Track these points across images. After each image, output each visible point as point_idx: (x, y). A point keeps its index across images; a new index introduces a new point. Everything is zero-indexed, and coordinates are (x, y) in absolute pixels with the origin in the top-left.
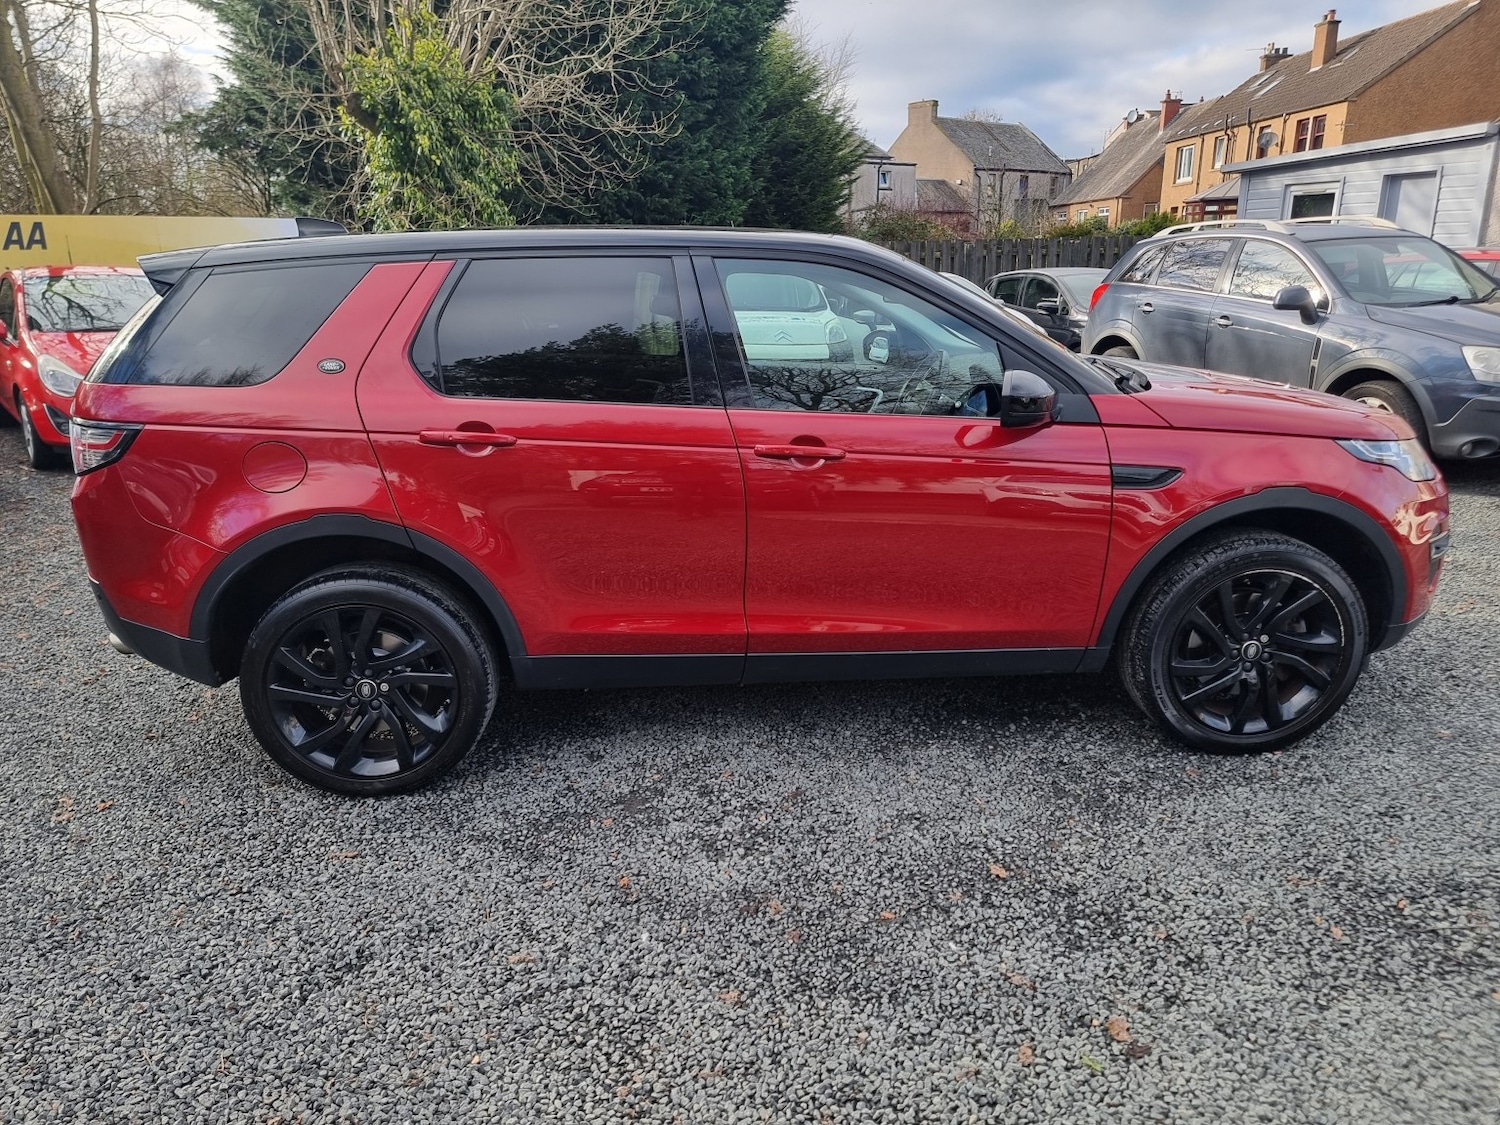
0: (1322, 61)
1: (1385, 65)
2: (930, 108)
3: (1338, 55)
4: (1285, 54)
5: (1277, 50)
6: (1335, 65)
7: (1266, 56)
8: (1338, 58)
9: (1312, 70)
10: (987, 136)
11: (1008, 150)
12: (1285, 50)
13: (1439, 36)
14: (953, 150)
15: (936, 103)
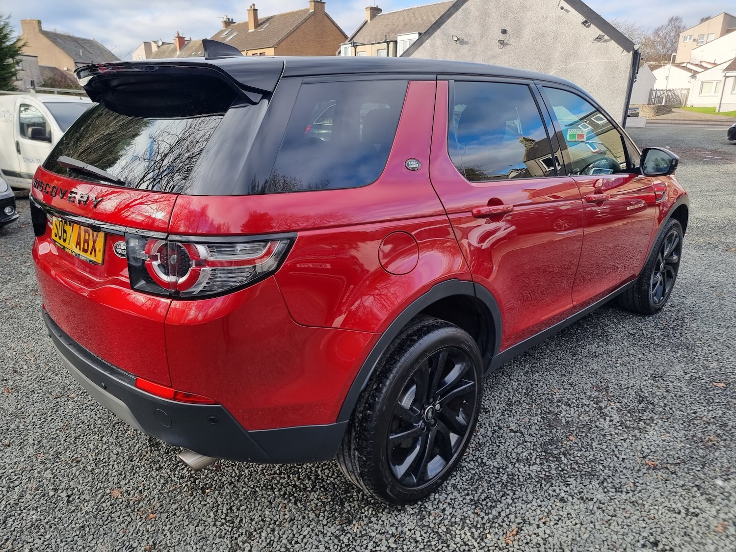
0: (253, 27)
1: (285, 33)
2: (36, 25)
3: (260, 25)
4: (233, 22)
5: (229, 19)
6: (260, 30)
7: (225, 21)
8: (260, 27)
9: (250, 31)
10: (77, 45)
11: (91, 53)
12: (232, 20)
13: (303, 23)
14: (57, 50)
15: (39, 22)
